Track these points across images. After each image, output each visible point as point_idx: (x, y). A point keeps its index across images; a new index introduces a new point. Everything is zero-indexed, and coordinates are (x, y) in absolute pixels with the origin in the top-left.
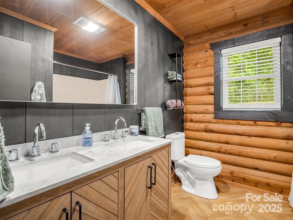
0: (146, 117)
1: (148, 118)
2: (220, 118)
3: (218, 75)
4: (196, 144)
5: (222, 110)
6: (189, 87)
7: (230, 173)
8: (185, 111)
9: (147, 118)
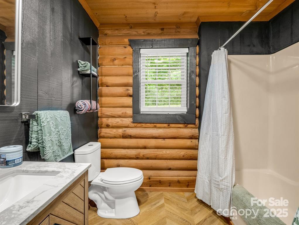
0: (39, 128)
1: (44, 128)
2: (138, 122)
3: (137, 75)
4: (113, 154)
5: (140, 113)
6: (105, 86)
7: (148, 179)
8: (99, 115)
9: (41, 130)
